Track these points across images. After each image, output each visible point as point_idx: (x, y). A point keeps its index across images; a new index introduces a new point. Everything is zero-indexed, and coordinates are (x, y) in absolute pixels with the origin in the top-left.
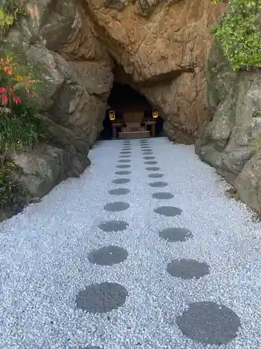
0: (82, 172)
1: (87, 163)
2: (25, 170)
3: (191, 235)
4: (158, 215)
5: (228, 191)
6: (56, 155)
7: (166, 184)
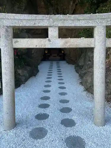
0: (36, 74)
1: (38, 71)
2: (21, 74)
3: (67, 94)
4: (59, 89)
5: (80, 83)
6: (29, 70)
7: (63, 80)
